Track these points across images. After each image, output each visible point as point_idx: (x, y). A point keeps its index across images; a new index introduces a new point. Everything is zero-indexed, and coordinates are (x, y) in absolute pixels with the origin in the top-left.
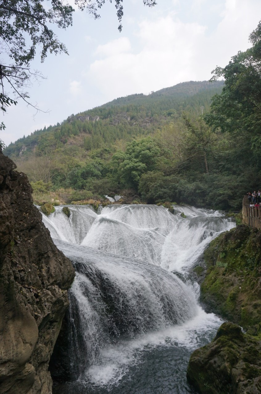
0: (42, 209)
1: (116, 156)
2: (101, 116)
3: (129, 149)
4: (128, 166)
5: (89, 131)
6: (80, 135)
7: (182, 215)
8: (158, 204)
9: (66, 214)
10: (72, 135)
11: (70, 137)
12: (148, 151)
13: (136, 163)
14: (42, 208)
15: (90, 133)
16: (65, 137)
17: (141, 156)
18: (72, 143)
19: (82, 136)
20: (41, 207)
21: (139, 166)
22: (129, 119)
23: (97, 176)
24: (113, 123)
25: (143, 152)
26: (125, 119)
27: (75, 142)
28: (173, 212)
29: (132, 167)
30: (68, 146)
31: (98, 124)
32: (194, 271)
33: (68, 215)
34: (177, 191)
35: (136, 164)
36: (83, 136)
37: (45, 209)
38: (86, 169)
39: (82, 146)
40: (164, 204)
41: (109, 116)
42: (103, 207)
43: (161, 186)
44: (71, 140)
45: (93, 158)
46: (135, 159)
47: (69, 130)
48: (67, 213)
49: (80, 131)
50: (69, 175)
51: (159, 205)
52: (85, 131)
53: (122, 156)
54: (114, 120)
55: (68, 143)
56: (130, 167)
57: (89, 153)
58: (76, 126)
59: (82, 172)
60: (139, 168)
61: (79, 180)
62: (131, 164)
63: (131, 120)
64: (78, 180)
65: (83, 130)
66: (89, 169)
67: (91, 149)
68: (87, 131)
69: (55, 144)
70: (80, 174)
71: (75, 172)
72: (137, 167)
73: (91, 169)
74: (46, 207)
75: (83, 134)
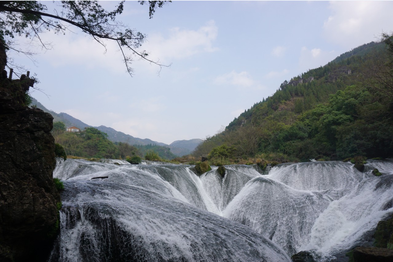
0: (196, 169)
1: (315, 111)
2: (316, 77)
3: (332, 102)
4: (326, 121)
5: (301, 93)
6: (291, 99)
7: (376, 173)
8: (345, 160)
9: (220, 174)
10: (284, 101)
11: (281, 103)
12: (352, 99)
13: (337, 115)
14: (197, 167)
15: (302, 95)
16: (276, 104)
17: (344, 107)
18: (284, 108)
19: (293, 100)
20: (195, 167)
21: (341, 118)
22: (349, 72)
23: (302, 139)
24: (329, 80)
25: (346, 102)
26: (344, 73)
27: (286, 107)
28: (361, 168)
29: (332, 120)
30: (278, 112)
31: (310, 85)
32: (347, 255)
33: (222, 175)
34: (378, 141)
35: (337, 117)
36: (295, 100)
37: (200, 168)
38: (289, 132)
39: (292, 110)
40: (352, 160)
41: (325, 74)
42: (272, 167)
43: (356, 137)
44: (283, 106)
45: (303, 120)
46: (336, 112)
47: (280, 96)
48: (222, 172)
49: (292, 95)
50: (272, 140)
51: (347, 161)
52: (297, 95)
53: (322, 111)
54: (330, 77)
55: (279, 109)
56: (329, 122)
57: (300, 116)
58: (287, 91)
59: (284, 135)
60: (340, 120)
61: (282, 144)
62: (331, 117)
63: (352, 72)
64: (280, 145)
65: (295, 94)
66: (292, 131)
67: (301, 112)
68: (300, 94)
69: (267, 113)
70: (281, 138)
71: (277, 136)
72: (338, 120)
73: (294, 131)
74: (201, 166)
75: (295, 98)
